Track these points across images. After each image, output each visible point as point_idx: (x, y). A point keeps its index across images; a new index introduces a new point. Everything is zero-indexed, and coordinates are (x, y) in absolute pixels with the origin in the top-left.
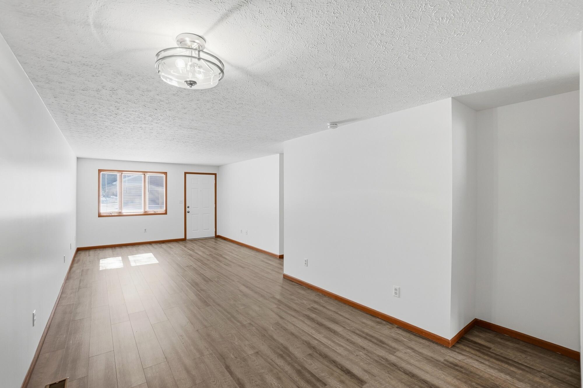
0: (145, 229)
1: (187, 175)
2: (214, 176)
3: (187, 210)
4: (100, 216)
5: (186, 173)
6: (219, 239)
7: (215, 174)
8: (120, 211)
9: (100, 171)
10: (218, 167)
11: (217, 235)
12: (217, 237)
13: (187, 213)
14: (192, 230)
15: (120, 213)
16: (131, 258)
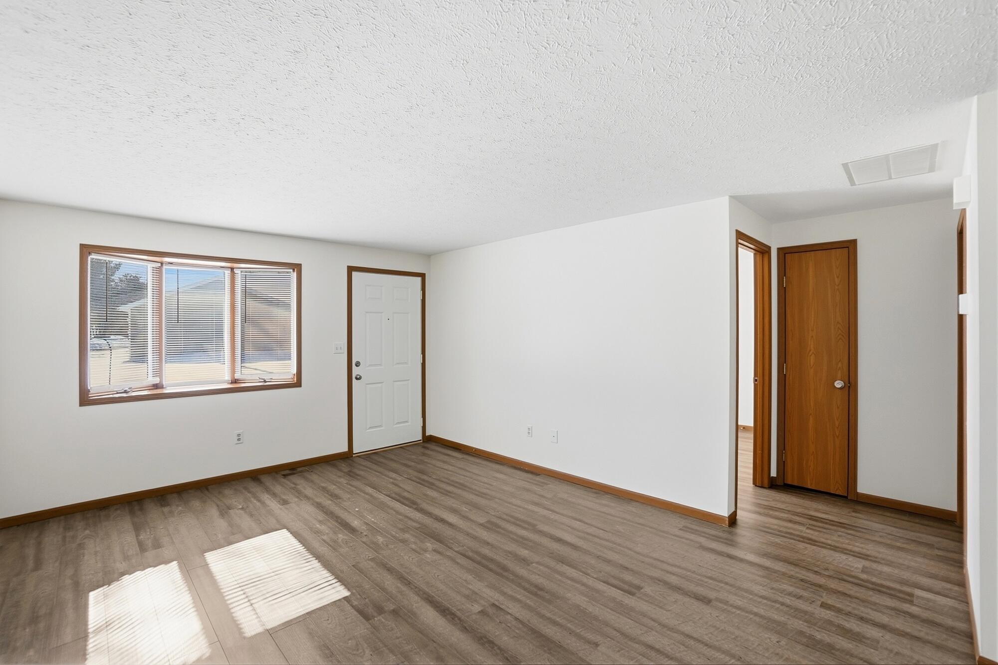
0: (239, 435)
1: (354, 274)
2: (419, 279)
3: (356, 371)
4: (85, 399)
5: (351, 269)
6: (432, 446)
7: (422, 276)
8: (157, 380)
9: (86, 250)
10: (428, 255)
11: (427, 434)
12: (428, 440)
13: (354, 380)
14: (368, 427)
15: (156, 386)
16: (216, 560)
